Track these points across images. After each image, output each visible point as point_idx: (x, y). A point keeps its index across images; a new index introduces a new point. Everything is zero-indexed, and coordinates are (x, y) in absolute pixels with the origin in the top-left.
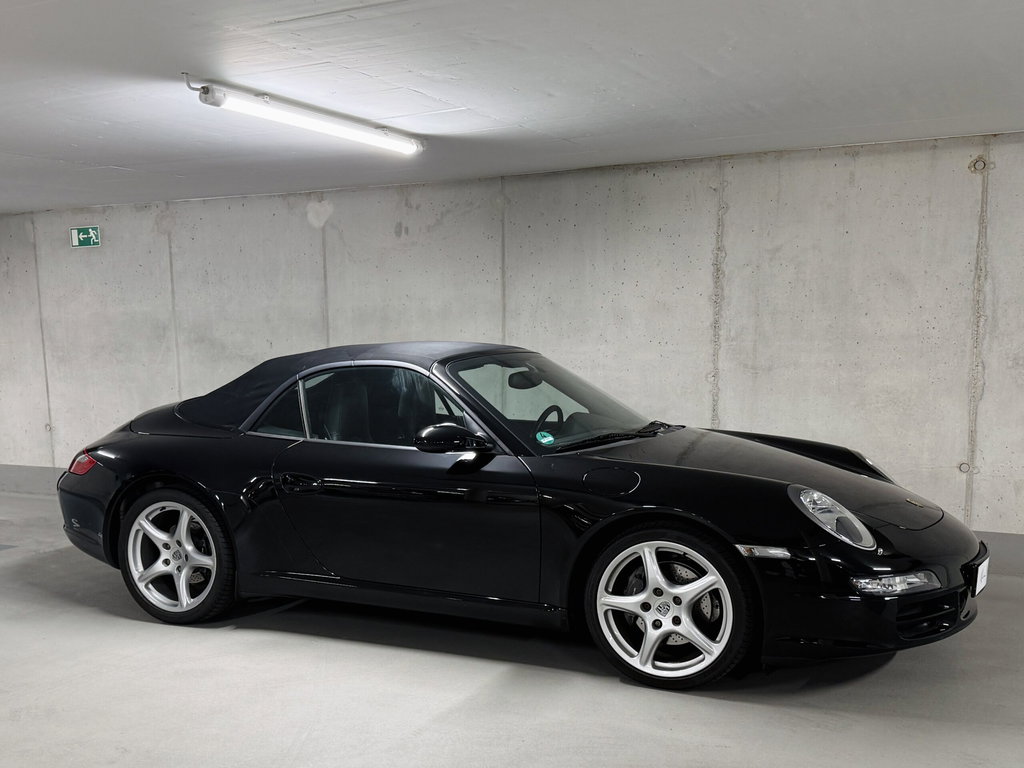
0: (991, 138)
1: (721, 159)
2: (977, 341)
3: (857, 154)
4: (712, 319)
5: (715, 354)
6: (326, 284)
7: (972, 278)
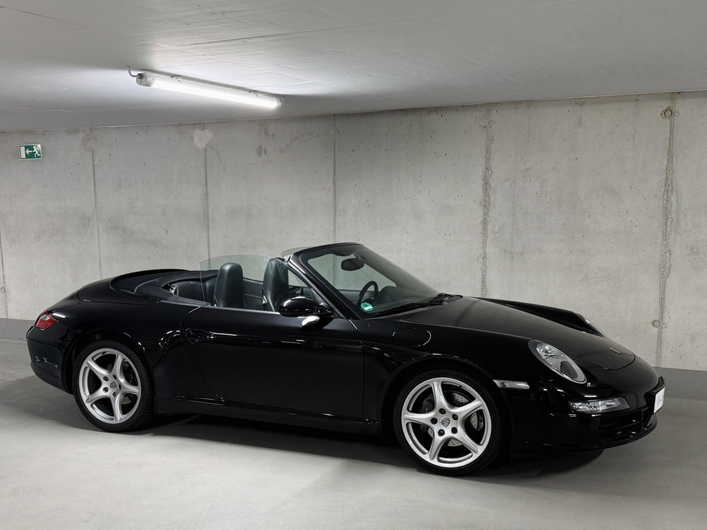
0: (675, 95)
1: (490, 106)
2: (665, 236)
3: (584, 104)
4: (482, 218)
5: (484, 243)
6: (207, 189)
7: (662, 192)
